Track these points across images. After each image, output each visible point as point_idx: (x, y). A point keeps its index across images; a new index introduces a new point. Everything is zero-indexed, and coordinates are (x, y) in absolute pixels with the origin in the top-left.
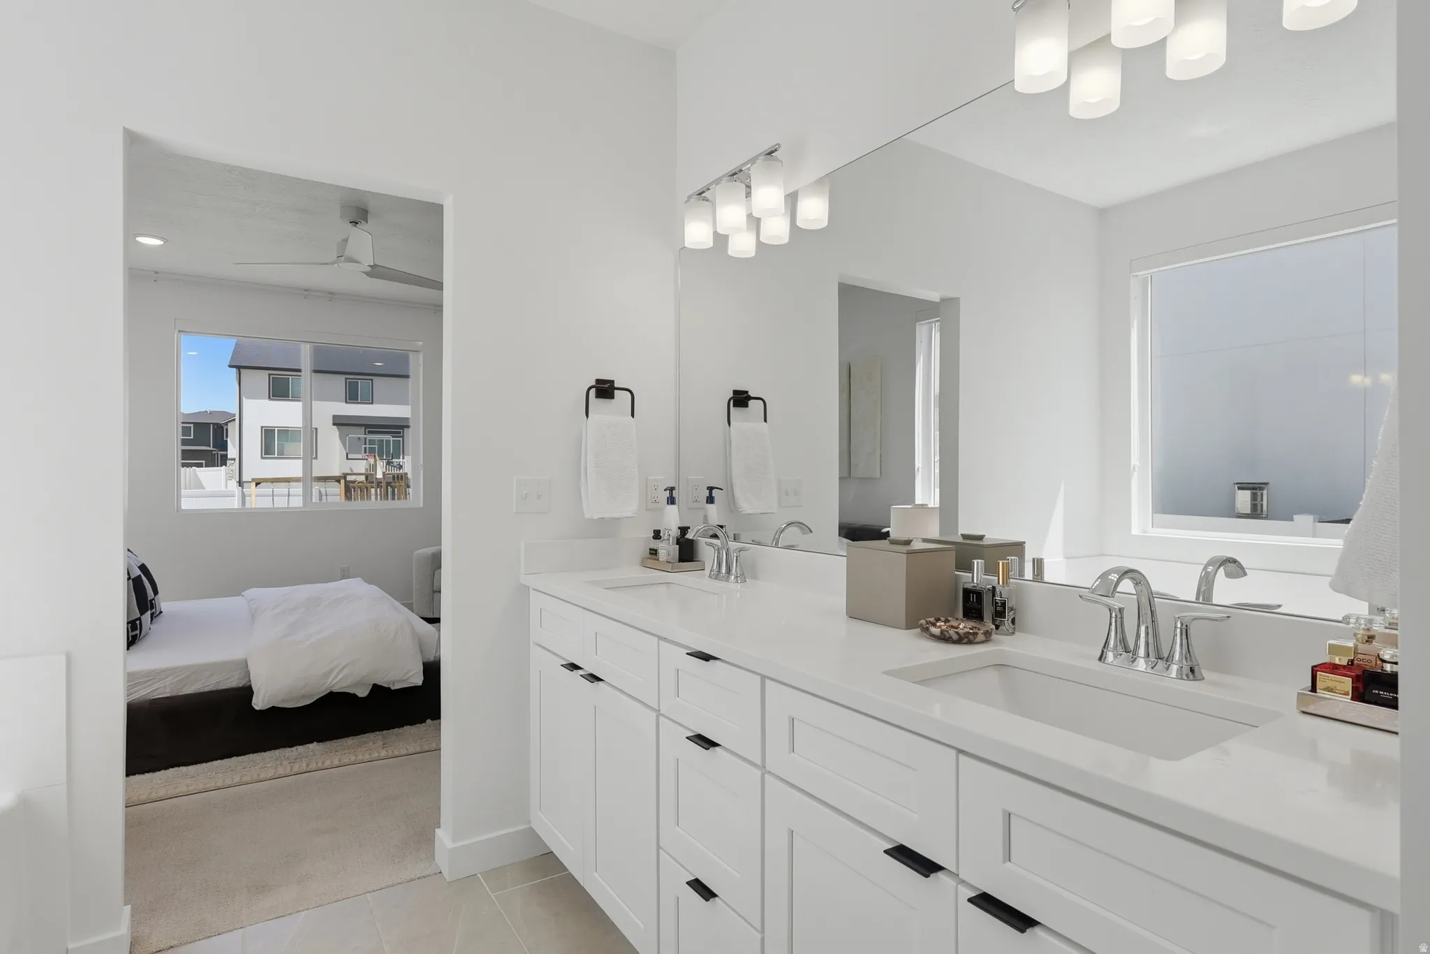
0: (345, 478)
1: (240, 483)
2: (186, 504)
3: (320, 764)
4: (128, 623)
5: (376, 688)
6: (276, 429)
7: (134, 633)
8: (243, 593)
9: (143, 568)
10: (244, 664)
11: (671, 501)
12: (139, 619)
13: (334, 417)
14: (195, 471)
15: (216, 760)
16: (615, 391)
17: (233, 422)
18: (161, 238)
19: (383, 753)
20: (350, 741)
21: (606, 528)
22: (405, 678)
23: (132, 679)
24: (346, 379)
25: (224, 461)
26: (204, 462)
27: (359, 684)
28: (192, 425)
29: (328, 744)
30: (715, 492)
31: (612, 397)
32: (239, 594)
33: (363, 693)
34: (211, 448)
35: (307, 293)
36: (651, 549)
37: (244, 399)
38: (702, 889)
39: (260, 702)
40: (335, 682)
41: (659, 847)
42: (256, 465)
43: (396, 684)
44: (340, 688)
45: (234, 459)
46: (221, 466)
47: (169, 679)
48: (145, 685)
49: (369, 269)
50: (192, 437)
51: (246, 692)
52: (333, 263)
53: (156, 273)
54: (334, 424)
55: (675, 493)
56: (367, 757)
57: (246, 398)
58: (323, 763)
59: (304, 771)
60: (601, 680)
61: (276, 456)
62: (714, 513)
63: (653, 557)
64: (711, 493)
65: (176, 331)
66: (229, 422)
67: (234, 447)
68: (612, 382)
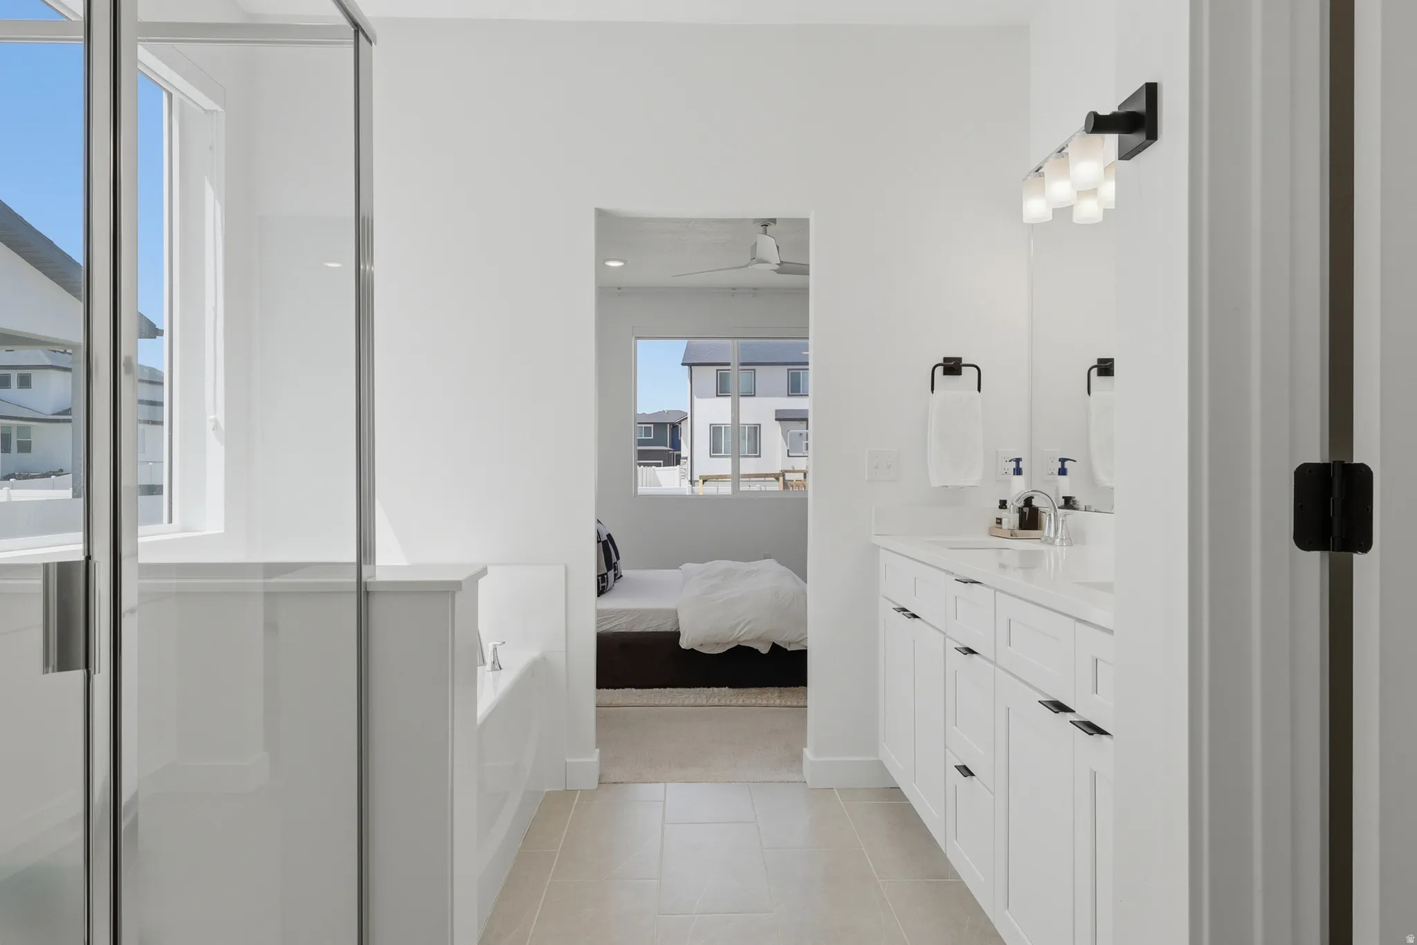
0: (784, 476)
1: (692, 482)
2: (642, 490)
3: (728, 702)
4: (598, 576)
5: (775, 648)
6: (723, 426)
7: (603, 585)
8: (680, 567)
9: (609, 536)
10: (676, 613)
11: (1018, 471)
12: (606, 574)
13: (777, 411)
14: (654, 469)
15: (656, 688)
16: (963, 368)
17: (685, 420)
18: (620, 260)
19: (778, 702)
20: (753, 690)
21: (953, 496)
22: (797, 641)
23: (601, 615)
24: (788, 370)
25: (677, 461)
26: (662, 462)
27: (758, 639)
28: (652, 426)
29: (736, 690)
30: (1067, 464)
31: (959, 373)
32: (677, 568)
33: (764, 649)
34: (668, 448)
35: (734, 290)
36: (997, 519)
37: (695, 398)
38: (966, 771)
39: (684, 643)
40: (739, 635)
41: (946, 747)
42: (706, 464)
43: (791, 645)
44: (745, 641)
45: (686, 458)
46: (676, 465)
47: (625, 618)
48: (611, 620)
49: (777, 267)
50: (652, 438)
51: (677, 635)
52: (746, 266)
53: (619, 289)
54: (777, 419)
55: (1022, 465)
56: (765, 702)
57: (698, 398)
58: (731, 701)
59: (716, 704)
60: (917, 617)
61: (723, 454)
62: (1066, 486)
63: (999, 526)
64: (1063, 465)
65: (633, 338)
66: (682, 420)
67: (687, 445)
68: (960, 359)
